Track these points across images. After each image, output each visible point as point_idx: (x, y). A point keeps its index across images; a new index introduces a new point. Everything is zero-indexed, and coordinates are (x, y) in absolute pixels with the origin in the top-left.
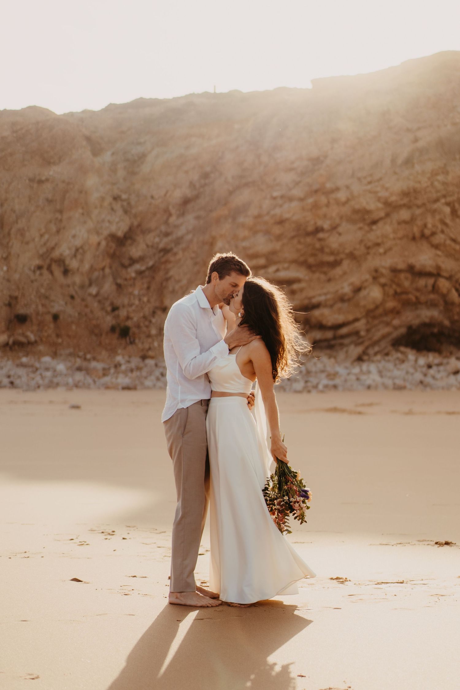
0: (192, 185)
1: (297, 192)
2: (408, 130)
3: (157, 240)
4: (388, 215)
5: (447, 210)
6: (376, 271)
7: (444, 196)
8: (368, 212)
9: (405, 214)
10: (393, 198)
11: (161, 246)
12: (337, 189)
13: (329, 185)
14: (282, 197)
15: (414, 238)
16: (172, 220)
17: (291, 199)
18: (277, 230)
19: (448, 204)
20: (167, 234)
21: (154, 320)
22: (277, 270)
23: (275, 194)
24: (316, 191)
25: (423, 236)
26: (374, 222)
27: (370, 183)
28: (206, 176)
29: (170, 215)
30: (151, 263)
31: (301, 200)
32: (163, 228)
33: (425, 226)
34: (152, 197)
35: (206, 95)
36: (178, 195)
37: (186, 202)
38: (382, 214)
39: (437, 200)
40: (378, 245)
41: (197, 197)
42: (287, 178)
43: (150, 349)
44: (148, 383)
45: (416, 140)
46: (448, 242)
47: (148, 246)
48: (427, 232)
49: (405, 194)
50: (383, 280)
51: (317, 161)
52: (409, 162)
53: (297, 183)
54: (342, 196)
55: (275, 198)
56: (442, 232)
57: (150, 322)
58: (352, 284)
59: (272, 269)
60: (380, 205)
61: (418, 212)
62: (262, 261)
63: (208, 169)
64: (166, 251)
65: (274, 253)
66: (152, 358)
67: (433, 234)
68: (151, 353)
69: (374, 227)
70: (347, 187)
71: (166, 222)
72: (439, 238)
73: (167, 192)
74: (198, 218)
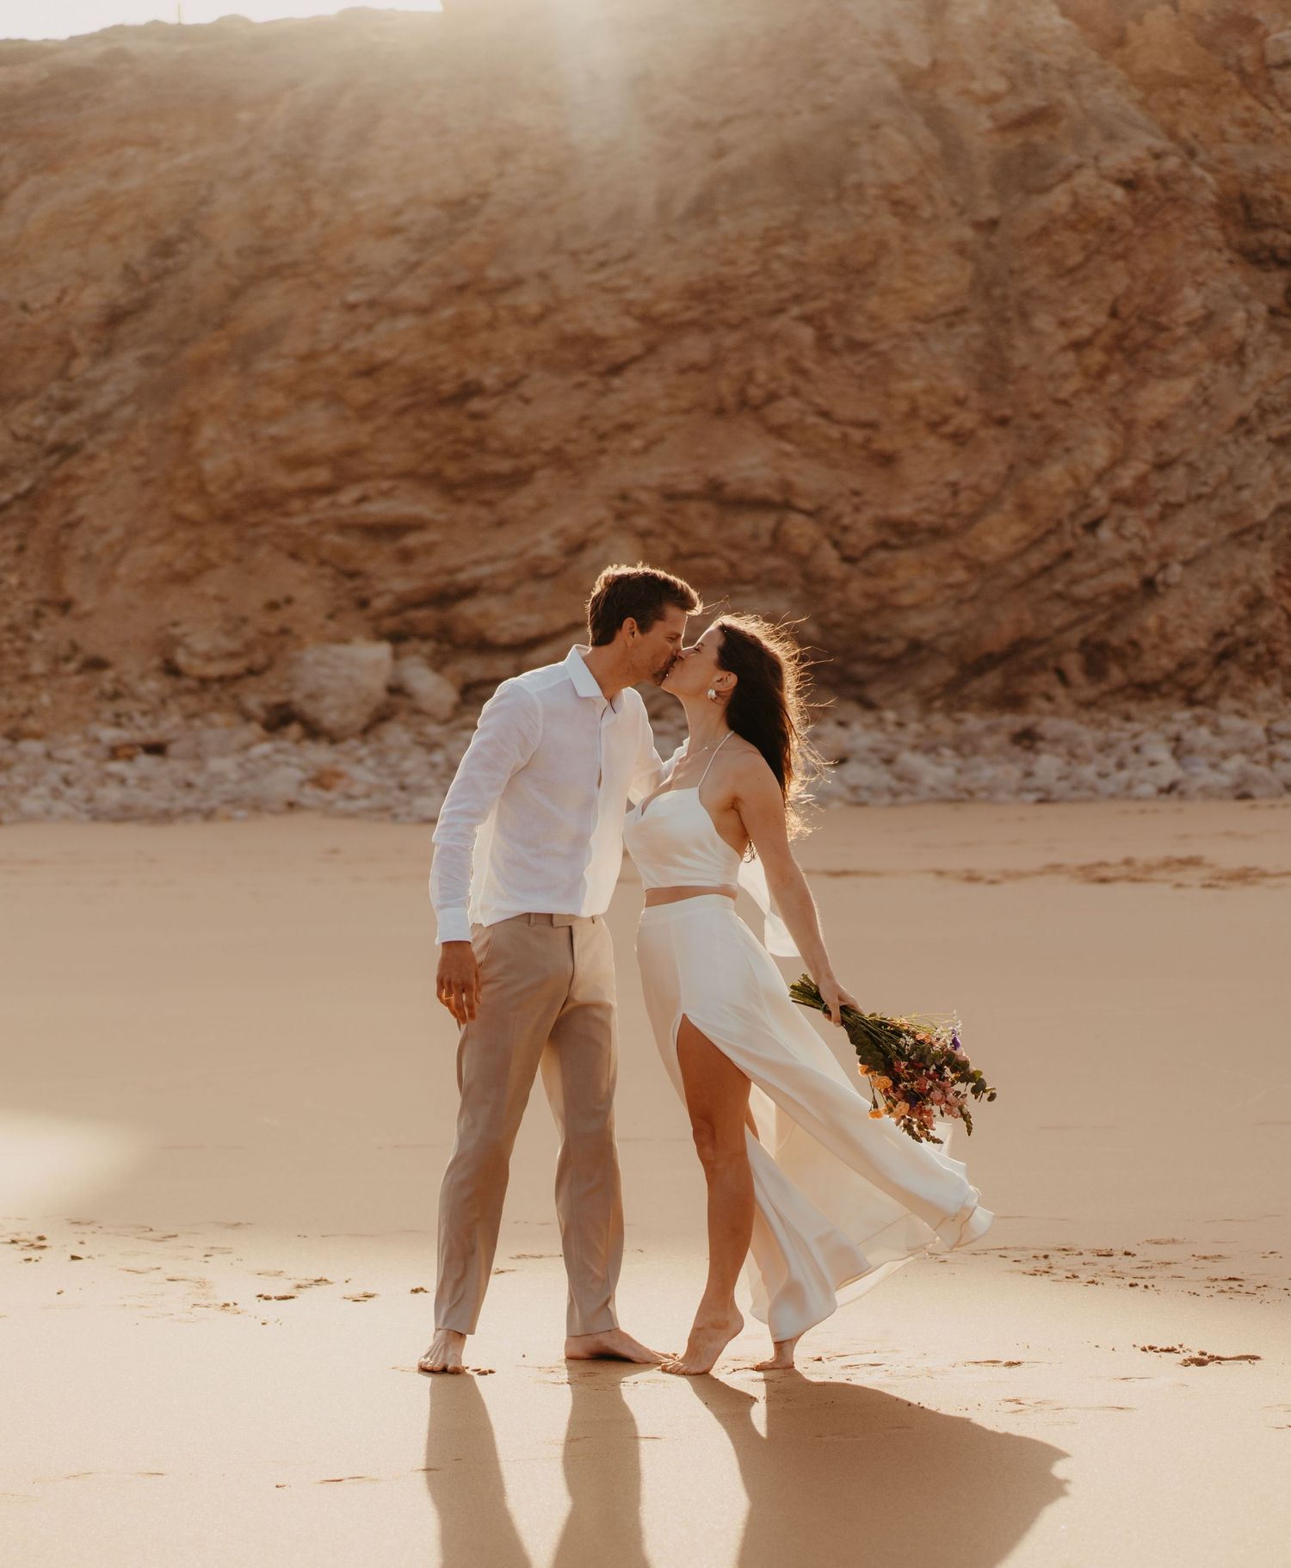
0: (129, 273)
1: (411, 291)
2: (700, 125)
3: (40, 420)
4: (651, 349)
5: (806, 334)
6: (624, 497)
7: (797, 299)
8: (600, 342)
9: (695, 348)
10: (665, 306)
11: (52, 436)
12: (517, 282)
13: (494, 273)
14: (372, 304)
15: (720, 412)
16: (79, 366)
17: (395, 310)
18: (359, 392)
19: (807, 319)
20: (66, 407)
21: (37, 636)
22: (363, 499)
23: (353, 297)
24: (462, 288)
25: (744, 403)
26: (616, 369)
27: (602, 265)
28: (166, 249)
29: (74, 354)
30: (25, 485)
31: (423, 311)
32: (56, 390)
33: (749, 376)
34: (24, 307)
35: (155, 29)
36: (91, 300)
37: (115, 318)
38: (636, 347)
39: (778, 310)
40: (627, 428)
41: (144, 305)
42: (384, 254)
43: (29, 712)
44: (30, 804)
45: (720, 152)
46: (811, 419)
47: (16, 438)
48: (755, 393)
49: (696, 293)
50: (641, 522)
51: (460, 208)
52: (702, 210)
53: (412, 267)
54: (530, 299)
55: (352, 307)
56: (795, 393)
57: (29, 639)
58: (561, 532)
59: (349, 495)
60: (631, 324)
61: (730, 339)
62: (322, 475)
63: (172, 231)
64: (64, 450)
65: (352, 452)
66: (37, 736)
67: (772, 397)
68: (32, 724)
69: (616, 382)
70: (543, 276)
71: (63, 374)
72: (787, 410)
73: (64, 292)
74: (148, 361)
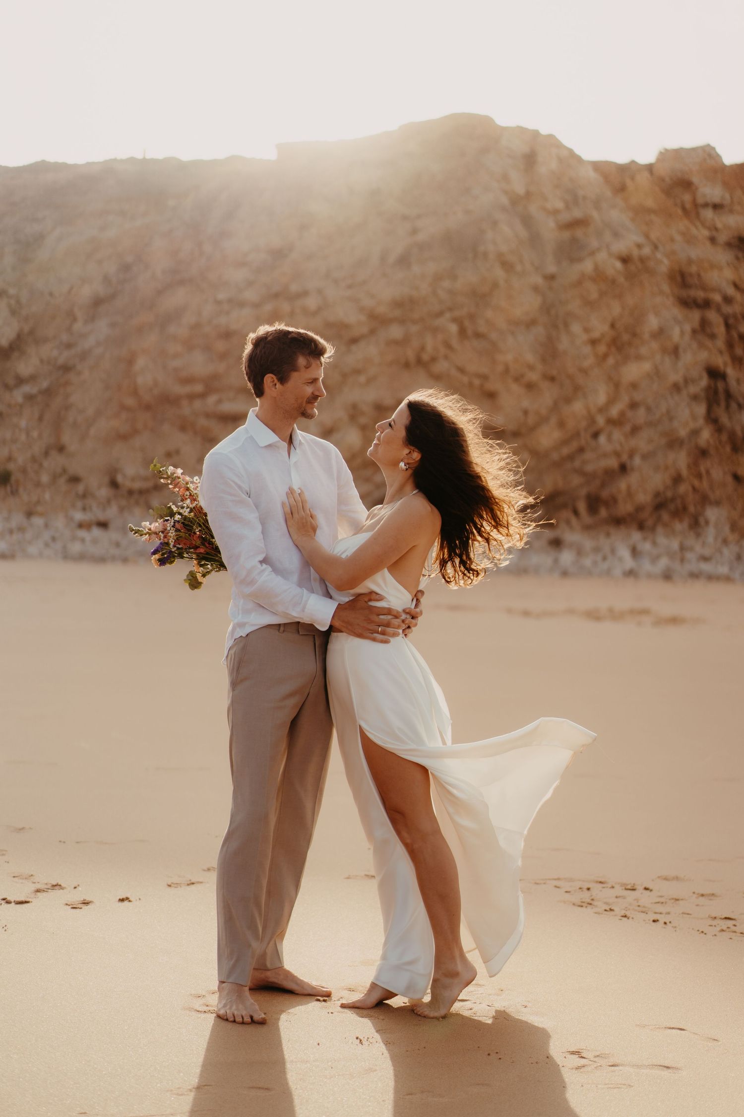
0: (106, 280)
1: (250, 295)
2: (405, 218)
3: (55, 353)
4: (373, 332)
5: (454, 328)
6: (354, 406)
7: (450, 309)
8: (346, 326)
9: (396, 332)
10: (382, 310)
11: (61, 361)
12: (305, 294)
13: (294, 288)
14: (230, 301)
15: (407, 365)
16: (78, 326)
17: (241, 304)
18: (220, 346)
19: (454, 320)
20: (69, 346)
21: (46, 464)
22: (220, 401)
23: (221, 296)
24: (276, 296)
25: (419, 362)
26: (354, 341)
27: (350, 287)
28: (126, 268)
29: (75, 319)
30: (45, 384)
31: (257, 306)
32: (65, 337)
33: (423, 348)
34: (51, 294)
35: (132, 161)
36: (86, 292)
37: (97, 302)
38: (365, 330)
39: (440, 314)
40: (357, 372)
41: (113, 297)
42: (238, 275)
43: (38, 502)
44: (32, 550)
45: (415, 231)
46: (454, 372)
47: (42, 361)
48: (425, 357)
49: (398, 304)
50: (363, 420)
51: (279, 254)
52: (404, 261)
53: (250, 284)
54: (312, 302)
55: (218, 303)
56: (446, 357)
57: (41, 465)
59: (212, 399)
60: (363, 318)
61: (414, 329)
62: (199, 388)
63: (130, 259)
64: (66, 368)
65: (215, 377)
66: (41, 515)
67: (434, 359)
68: (39, 509)
69: (354, 348)
70: (320, 291)
71: (69, 330)
72: (442, 366)
73: (71, 289)
74: (113, 325)
